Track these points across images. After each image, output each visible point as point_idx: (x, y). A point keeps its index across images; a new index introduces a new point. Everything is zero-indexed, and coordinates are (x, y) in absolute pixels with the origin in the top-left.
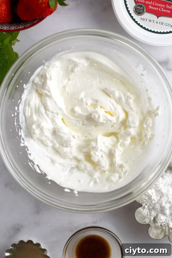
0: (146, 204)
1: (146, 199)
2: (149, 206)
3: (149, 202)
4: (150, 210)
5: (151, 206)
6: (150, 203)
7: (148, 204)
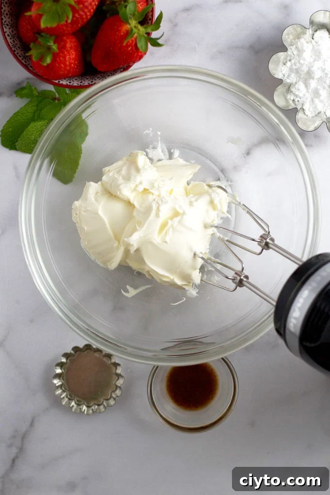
0: (290, 60)
1: (294, 53)
2: (292, 65)
3: (296, 59)
4: (291, 69)
5: (295, 65)
6: (297, 61)
7: (293, 61)
